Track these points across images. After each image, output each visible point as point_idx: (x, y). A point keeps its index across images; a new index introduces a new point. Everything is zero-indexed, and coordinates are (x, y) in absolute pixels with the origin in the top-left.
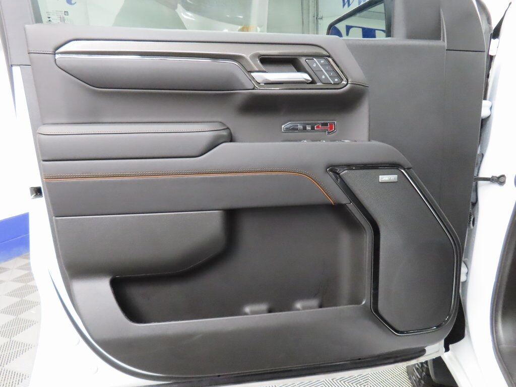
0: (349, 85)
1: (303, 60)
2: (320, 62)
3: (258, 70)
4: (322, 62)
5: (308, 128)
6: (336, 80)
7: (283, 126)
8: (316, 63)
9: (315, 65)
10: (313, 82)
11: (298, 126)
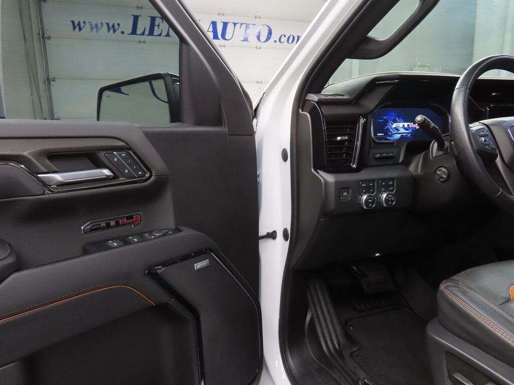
0: (153, 178)
1: (102, 155)
2: (120, 155)
3: (46, 171)
4: (123, 155)
5: (113, 223)
6: (140, 173)
7: (83, 228)
8: (117, 156)
9: (116, 160)
10: (115, 177)
11: (100, 224)
